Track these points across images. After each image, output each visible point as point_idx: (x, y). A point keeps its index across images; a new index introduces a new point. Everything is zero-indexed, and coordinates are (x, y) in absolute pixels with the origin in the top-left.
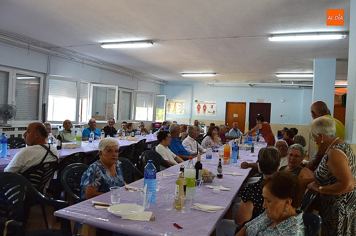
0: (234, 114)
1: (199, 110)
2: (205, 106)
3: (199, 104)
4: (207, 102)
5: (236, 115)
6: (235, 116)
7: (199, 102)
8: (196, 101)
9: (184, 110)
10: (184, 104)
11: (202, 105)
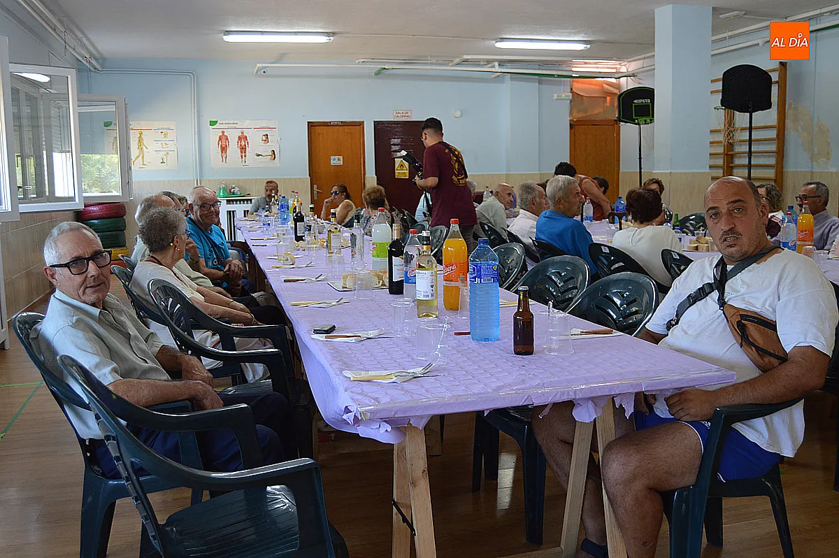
0: (332, 157)
1: (224, 149)
2: (242, 138)
3: (223, 132)
4: (247, 123)
5: (339, 160)
6: (336, 161)
7: (222, 126)
8: (213, 123)
9: (173, 155)
10: (172, 135)
11: (233, 136)
